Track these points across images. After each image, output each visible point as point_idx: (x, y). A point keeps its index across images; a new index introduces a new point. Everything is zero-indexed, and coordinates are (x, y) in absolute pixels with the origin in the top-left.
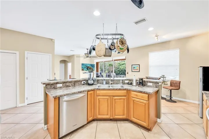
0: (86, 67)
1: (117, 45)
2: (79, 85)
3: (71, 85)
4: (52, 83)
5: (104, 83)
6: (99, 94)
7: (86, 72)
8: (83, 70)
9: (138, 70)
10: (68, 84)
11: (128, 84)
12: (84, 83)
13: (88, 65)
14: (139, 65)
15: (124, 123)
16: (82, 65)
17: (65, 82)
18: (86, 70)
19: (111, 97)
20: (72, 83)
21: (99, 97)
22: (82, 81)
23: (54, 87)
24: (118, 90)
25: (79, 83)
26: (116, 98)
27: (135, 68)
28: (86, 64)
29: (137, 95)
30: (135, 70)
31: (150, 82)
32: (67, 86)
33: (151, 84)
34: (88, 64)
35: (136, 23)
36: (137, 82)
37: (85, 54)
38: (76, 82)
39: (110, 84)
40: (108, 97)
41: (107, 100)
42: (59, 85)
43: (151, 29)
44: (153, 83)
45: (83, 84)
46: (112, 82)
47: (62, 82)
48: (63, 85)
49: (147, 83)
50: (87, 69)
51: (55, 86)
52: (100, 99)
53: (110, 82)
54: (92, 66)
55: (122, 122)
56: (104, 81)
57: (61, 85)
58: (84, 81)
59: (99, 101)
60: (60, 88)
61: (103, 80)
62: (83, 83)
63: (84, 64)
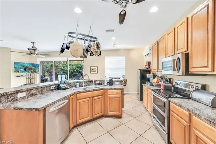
0: (22, 67)
1: (94, 48)
2: (48, 91)
3: (37, 93)
4: (10, 93)
5: (78, 86)
6: (80, 97)
7: (22, 74)
8: (16, 71)
9: (96, 71)
10: (33, 92)
11: (99, 84)
12: (54, 87)
13: (27, 65)
14: (97, 67)
15: (102, 119)
16: (15, 64)
17: (30, 90)
18: (23, 72)
19: (91, 98)
20: (39, 89)
21: (80, 101)
22: (50, 86)
23: (12, 99)
24: (97, 90)
25: (48, 88)
26: (95, 98)
27: (93, 69)
28: (23, 63)
29: (112, 92)
30: (93, 71)
31: (117, 81)
32: (33, 95)
33: (118, 83)
34: (27, 63)
35: (107, 31)
36: (108, 82)
37: (29, 49)
38: (44, 87)
39: (84, 86)
40: (88, 99)
41: (87, 101)
42: (20, 95)
43: (113, 38)
44: (119, 81)
45: (52, 90)
46: (85, 84)
47: (26, 90)
48: (26, 94)
49: (114, 82)
50: (25, 70)
51: (15, 97)
52: (80, 103)
53: (84, 84)
54: (33, 66)
55: (100, 119)
56: (77, 84)
57: (23, 94)
58: (53, 85)
59: (80, 105)
60: (23, 98)
61: (75, 83)
62: (52, 88)
63: (19, 63)
